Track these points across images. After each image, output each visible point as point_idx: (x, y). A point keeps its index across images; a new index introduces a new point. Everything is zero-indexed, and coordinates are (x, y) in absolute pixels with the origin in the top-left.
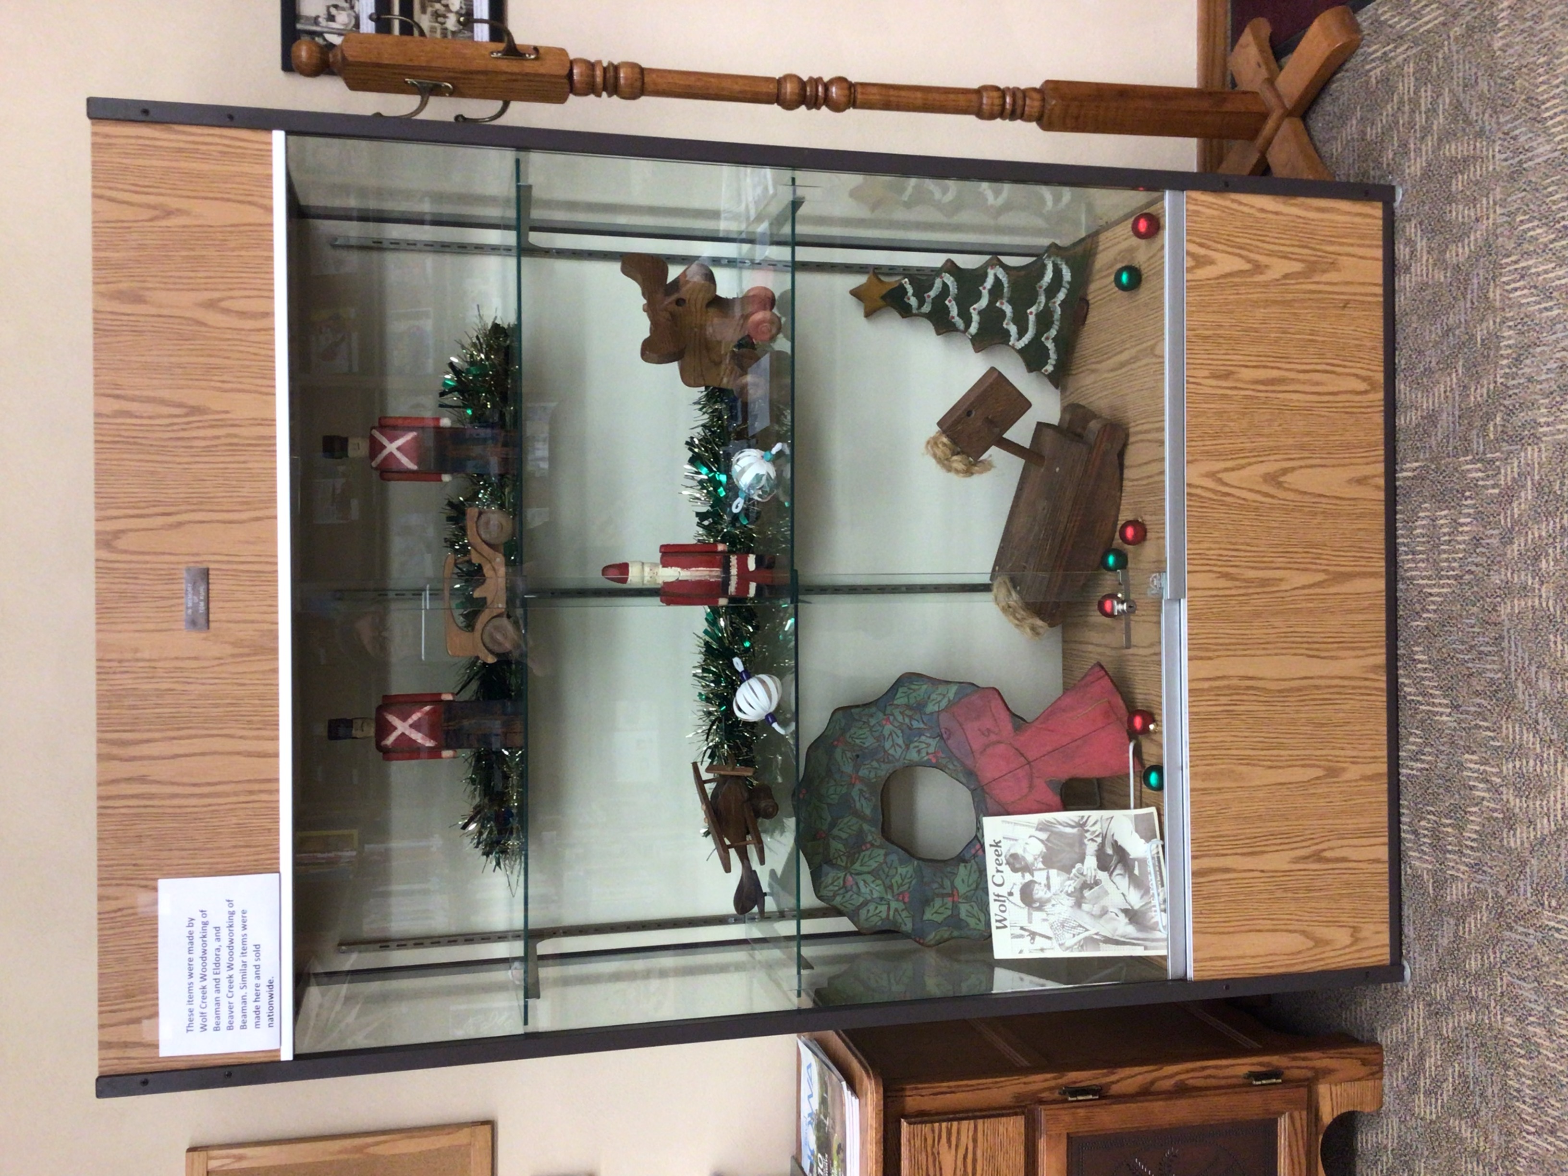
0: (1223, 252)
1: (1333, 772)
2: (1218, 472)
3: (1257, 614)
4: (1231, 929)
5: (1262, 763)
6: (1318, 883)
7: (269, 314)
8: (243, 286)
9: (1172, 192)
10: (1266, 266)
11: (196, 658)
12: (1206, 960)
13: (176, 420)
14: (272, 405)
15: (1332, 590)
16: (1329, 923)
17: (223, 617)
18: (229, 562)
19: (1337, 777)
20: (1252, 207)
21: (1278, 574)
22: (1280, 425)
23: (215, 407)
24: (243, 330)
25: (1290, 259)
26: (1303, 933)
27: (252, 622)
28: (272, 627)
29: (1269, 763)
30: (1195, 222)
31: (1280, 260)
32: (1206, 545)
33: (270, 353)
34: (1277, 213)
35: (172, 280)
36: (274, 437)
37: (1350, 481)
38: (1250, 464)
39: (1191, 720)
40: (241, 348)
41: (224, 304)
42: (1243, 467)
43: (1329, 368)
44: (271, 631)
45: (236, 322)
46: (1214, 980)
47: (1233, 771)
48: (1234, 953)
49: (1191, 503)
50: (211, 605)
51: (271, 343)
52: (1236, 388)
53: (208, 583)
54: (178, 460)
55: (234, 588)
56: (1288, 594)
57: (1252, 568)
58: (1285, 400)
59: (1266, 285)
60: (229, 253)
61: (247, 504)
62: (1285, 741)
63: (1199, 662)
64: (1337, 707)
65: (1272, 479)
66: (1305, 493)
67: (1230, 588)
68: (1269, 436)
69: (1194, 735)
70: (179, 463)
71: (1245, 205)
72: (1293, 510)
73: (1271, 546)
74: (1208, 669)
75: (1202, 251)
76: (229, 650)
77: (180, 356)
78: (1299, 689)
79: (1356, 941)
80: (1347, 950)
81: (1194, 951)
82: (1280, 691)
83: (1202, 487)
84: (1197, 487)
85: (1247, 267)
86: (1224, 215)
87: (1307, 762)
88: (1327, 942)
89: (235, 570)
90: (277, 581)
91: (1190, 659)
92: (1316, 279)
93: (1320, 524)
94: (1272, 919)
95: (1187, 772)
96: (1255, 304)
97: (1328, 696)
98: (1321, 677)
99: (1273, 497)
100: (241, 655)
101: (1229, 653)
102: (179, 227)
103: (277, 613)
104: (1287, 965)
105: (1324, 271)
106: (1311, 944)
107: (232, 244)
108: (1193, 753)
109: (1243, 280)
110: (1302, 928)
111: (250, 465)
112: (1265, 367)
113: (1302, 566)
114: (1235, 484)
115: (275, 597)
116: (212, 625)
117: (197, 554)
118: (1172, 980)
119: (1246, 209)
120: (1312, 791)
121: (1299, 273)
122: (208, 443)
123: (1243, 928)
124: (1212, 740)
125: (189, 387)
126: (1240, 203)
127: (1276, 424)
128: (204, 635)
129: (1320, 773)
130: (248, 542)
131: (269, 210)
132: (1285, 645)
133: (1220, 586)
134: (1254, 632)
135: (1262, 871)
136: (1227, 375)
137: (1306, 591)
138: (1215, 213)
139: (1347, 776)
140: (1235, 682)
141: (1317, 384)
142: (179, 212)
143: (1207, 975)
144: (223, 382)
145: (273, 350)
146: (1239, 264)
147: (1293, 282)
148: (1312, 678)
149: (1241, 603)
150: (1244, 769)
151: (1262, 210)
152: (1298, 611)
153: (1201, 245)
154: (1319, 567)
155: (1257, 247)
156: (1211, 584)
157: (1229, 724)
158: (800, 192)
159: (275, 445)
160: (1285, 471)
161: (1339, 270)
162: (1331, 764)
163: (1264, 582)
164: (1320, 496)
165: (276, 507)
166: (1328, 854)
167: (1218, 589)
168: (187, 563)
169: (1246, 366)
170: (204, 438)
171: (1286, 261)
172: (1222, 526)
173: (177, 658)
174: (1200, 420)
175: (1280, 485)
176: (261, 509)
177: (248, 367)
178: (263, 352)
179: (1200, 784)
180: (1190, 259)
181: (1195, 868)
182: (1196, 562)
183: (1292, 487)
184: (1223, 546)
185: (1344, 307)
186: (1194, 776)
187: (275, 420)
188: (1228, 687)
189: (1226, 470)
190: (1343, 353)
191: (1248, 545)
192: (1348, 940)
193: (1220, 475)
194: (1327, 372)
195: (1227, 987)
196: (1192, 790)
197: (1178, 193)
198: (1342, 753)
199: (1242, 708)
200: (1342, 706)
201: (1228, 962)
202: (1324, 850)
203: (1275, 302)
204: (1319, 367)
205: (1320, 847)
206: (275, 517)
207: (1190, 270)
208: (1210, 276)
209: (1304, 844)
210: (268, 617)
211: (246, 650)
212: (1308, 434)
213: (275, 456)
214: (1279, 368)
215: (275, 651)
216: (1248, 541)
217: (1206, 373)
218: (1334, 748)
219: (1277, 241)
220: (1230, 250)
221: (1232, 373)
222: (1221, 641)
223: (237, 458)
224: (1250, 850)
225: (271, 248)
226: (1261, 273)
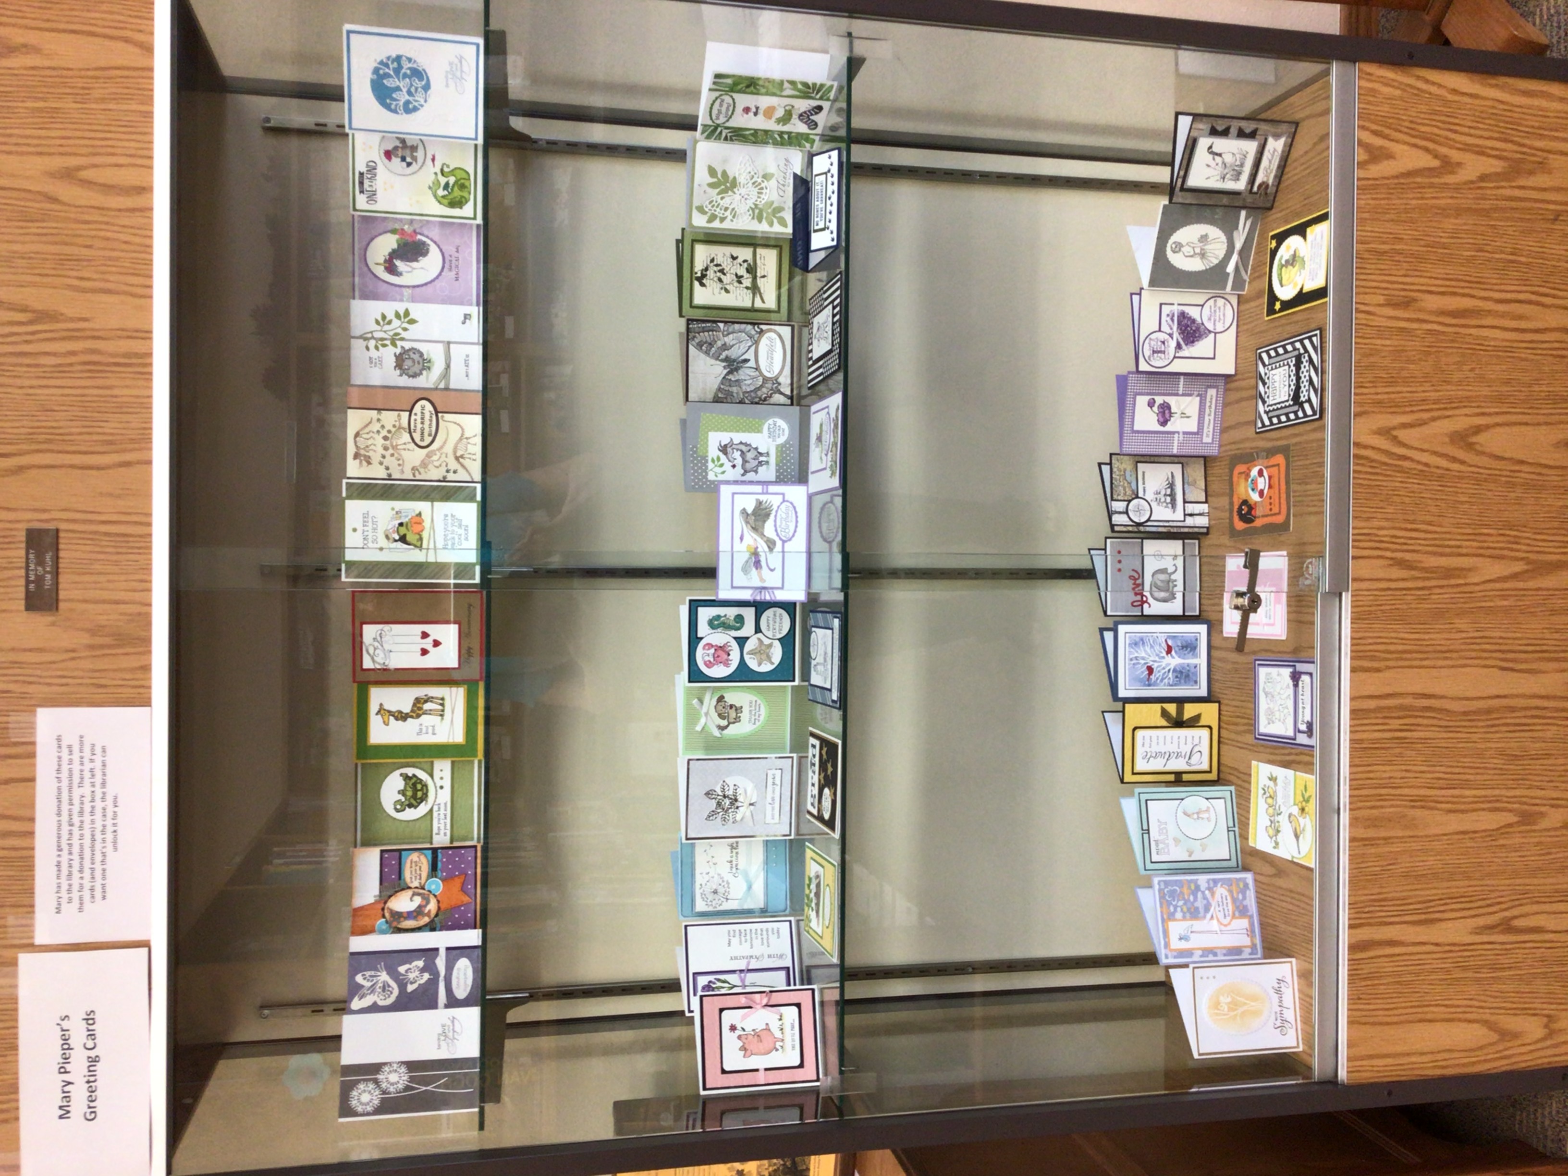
0: (1405, 143)
1: (1528, 818)
2: (1394, 428)
3: (1439, 614)
4: (1395, 1019)
5: (1439, 806)
6: (1503, 960)
7: (146, 190)
8: (110, 150)
9: (1341, 64)
10: (1459, 164)
11: (41, 650)
12: (1362, 1058)
13: (16, 329)
14: (147, 311)
15: (1531, 584)
16: (1516, 1012)
17: (76, 594)
18: (84, 522)
19: (1534, 823)
20: (1440, 86)
21: (1465, 562)
22: (1472, 370)
23: (70, 312)
24: (108, 209)
25: (1489, 156)
26: (1485, 1023)
27: (117, 602)
28: (144, 609)
29: (1449, 806)
30: (1369, 103)
31: (1474, 157)
32: (1376, 523)
33: (146, 241)
34: (1471, 96)
35: (14, 140)
36: (150, 355)
37: (1557, 445)
38: (1434, 419)
39: (1352, 749)
40: (109, 234)
41: (84, 174)
42: (1422, 423)
43: (1534, 298)
44: (140, 614)
45: (98, 199)
46: (1372, 1084)
47: (1404, 816)
48: (1399, 1049)
49: (1358, 468)
50: (62, 579)
51: (149, 227)
52: (1418, 320)
53: (58, 550)
54: (19, 382)
55: (94, 556)
56: (1477, 588)
57: (1434, 554)
58: (1477, 337)
59: (1457, 187)
60: (94, 106)
61: (111, 444)
62: (1468, 777)
63: (1363, 676)
64: (1536, 734)
65: (1462, 439)
66: (1502, 458)
67: (1403, 580)
68: (1460, 383)
69: (1355, 769)
70: (21, 387)
71: (1433, 83)
72: (1486, 480)
73: (1458, 525)
74: (1375, 684)
75: (1378, 142)
76: (85, 639)
77: (23, 243)
78: (1489, 711)
79: (1551, 1033)
80: (1539, 1046)
81: (1348, 1047)
82: (1465, 713)
83: (1373, 448)
84: (1366, 447)
85: (1436, 163)
86: (1405, 95)
87: (1498, 805)
88: (1515, 1035)
89: (95, 533)
90: (149, 548)
91: (1353, 670)
92: (1522, 182)
93: (1517, 498)
94: (1446, 1006)
95: (1345, 817)
96: (1443, 212)
97: (1524, 721)
98: (1517, 696)
99: (1462, 462)
100: (102, 647)
101: (1400, 663)
102: (26, 68)
103: (149, 590)
104: (1464, 1065)
105: (1531, 173)
106: (1494, 1037)
107: (96, 94)
108: (1356, 792)
109: (1427, 180)
110: (1485, 1017)
111: (116, 392)
112: (1454, 294)
113: (1497, 552)
114: (1416, 444)
115: (147, 568)
116: (62, 605)
117: (44, 511)
118: (1320, 1083)
119: (1434, 89)
120: (1501, 842)
121: (1497, 174)
122: (59, 361)
123: (1411, 1018)
124: (1378, 775)
125: (34, 285)
126: (1427, 81)
127: (1469, 367)
128: (48, 618)
129: (1512, 818)
130: (111, 495)
131: (148, 49)
132: (1473, 654)
133: (1394, 576)
134: (1432, 636)
135: (1437, 945)
136: (1407, 303)
137: (1498, 586)
138: (1398, 93)
139: (1545, 824)
140: (1408, 701)
141: (1521, 317)
142: (27, 48)
143: (1366, 1077)
144: (81, 279)
145: (151, 237)
146: (1426, 161)
147: (1491, 185)
148: (1505, 697)
149: (1420, 599)
150: (1418, 813)
151: (1455, 91)
152: (1490, 611)
153: (1375, 133)
154: (1517, 554)
155: (1447, 138)
156: (1381, 574)
157: (1400, 755)
158: (861, 48)
159: (151, 365)
160: (1478, 430)
161: (1550, 172)
162: (1526, 807)
163: (1449, 573)
164: (1522, 462)
165: (151, 449)
166: (1518, 923)
167: (1390, 580)
168: (29, 521)
169: (1431, 292)
170: (54, 354)
171: (1484, 158)
172: (1395, 498)
173: (13, 649)
174: (1372, 359)
175: (1470, 447)
176: (131, 450)
177: (117, 259)
178: (137, 240)
179: (1361, 833)
180: (1361, 151)
181: (1353, 941)
182: (1361, 544)
183: (1488, 450)
184: (1397, 525)
185: (1556, 220)
186: (1354, 822)
187: (151, 332)
188: (1401, 708)
189: (1404, 426)
190: (1551, 279)
191: (1430, 523)
192: (1540, 1033)
193: (1395, 433)
194: (1530, 302)
195: (1390, 1093)
196: (1352, 840)
197: (1348, 66)
198: (1540, 793)
199: (1415, 734)
200: (1540, 734)
201: (1390, 1061)
202: (1515, 917)
203: (1468, 210)
204: (1522, 296)
205: (1507, 914)
206: (149, 462)
207: (1362, 165)
208: (1386, 175)
209: (1491, 910)
210: (137, 596)
211: (108, 640)
212: (1508, 382)
213: (150, 380)
214: (1473, 297)
215: (147, 641)
216: (1429, 518)
217: (1381, 299)
218: (1530, 788)
219: (1472, 131)
220: (1413, 141)
221: (1415, 300)
222: (1392, 648)
223: (100, 382)
224: (1423, 917)
225: (149, 100)
226: (1452, 173)
